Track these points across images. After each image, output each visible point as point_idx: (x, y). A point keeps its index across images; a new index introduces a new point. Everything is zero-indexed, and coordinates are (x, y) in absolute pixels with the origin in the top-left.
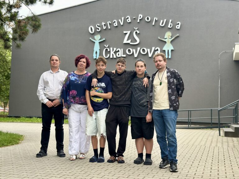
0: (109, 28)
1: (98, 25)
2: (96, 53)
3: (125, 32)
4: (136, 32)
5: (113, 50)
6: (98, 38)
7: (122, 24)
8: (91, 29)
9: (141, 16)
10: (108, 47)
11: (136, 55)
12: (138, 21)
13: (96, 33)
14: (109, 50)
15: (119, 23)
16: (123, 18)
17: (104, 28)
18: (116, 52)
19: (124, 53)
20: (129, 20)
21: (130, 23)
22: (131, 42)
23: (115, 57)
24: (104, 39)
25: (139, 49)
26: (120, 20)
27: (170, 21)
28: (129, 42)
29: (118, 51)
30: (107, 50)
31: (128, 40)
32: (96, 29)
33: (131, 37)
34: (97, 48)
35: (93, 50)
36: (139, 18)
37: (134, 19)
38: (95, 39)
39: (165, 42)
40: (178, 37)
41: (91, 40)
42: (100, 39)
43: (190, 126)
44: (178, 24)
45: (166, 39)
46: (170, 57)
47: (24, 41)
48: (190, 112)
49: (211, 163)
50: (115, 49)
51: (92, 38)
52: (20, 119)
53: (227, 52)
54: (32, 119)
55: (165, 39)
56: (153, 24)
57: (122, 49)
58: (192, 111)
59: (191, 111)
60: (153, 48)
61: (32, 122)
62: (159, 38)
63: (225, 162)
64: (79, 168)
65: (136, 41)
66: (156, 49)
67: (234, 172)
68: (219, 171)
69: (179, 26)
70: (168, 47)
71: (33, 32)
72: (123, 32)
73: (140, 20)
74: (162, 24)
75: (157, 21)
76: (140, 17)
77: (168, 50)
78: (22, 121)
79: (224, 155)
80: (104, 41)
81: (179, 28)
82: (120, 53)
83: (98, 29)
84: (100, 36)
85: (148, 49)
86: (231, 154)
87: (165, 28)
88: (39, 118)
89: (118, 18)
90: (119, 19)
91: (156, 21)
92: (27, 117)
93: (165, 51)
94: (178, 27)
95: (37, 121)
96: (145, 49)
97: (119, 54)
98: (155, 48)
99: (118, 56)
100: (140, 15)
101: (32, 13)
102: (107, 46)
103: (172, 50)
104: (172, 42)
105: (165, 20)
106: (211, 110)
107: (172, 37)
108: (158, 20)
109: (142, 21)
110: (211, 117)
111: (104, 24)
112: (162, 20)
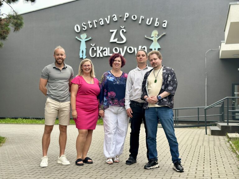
0: (95, 26)
1: (84, 24)
2: (83, 52)
3: (111, 31)
4: (123, 31)
5: (100, 49)
6: (84, 37)
7: (108, 22)
8: (77, 28)
9: (127, 14)
10: (95, 46)
11: (123, 54)
12: (125, 20)
13: (82, 32)
14: (95, 49)
15: (105, 21)
16: (109, 17)
17: (91, 26)
18: (102, 51)
19: (111, 52)
20: (115, 19)
21: (116, 21)
22: (118, 41)
23: (101, 56)
24: (90, 38)
26: (106, 19)
27: (157, 19)
28: (116, 40)
29: (105, 50)
30: (93, 49)
31: (114, 39)
32: (82, 27)
34: (83, 47)
35: (80, 50)
36: (125, 17)
37: (121, 17)
38: (81, 38)
39: (152, 41)
40: (165, 35)
41: (77, 39)
42: (86, 38)
43: (177, 124)
44: (165, 22)
45: (153, 38)
47: (5, 40)
48: (177, 110)
49: (197, 163)
50: (101, 48)
51: (78, 37)
52: (5, 120)
53: (214, 50)
54: (17, 120)
56: (140, 22)
57: (109, 48)
58: (179, 110)
59: (178, 109)
60: (140, 47)
61: (17, 123)
62: (146, 36)
63: (210, 162)
64: (59, 172)
65: (123, 40)
67: (220, 173)
68: (205, 172)
69: (166, 24)
70: (155, 46)
71: (15, 31)
73: (126, 18)
74: (149, 22)
76: (127, 15)
77: (155, 49)
78: (6, 122)
79: (210, 155)
80: (90, 40)
81: (165, 26)
82: (106, 52)
83: (84, 28)
84: (87, 35)
86: (218, 153)
87: (151, 27)
88: (24, 119)
89: (105, 16)
91: (142, 19)
92: (12, 118)
93: (151, 49)
94: (165, 25)
95: (22, 122)
96: (132, 48)
97: (105, 53)
99: (105, 55)
100: (126, 14)
101: (14, 11)
102: (93, 45)
104: (158, 40)
105: (152, 19)
106: (198, 108)
107: (158, 35)
108: (144, 18)
110: (198, 115)
111: (90, 22)
112: (149, 18)
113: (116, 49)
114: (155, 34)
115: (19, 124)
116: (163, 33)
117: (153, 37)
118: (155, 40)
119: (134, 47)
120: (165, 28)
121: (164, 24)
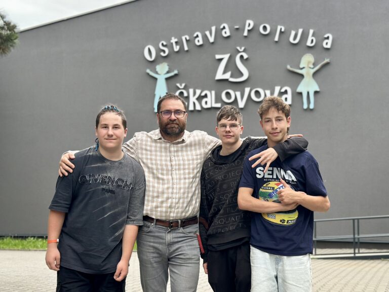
0: (186, 48)
1: (163, 44)
3: (218, 57)
4: (242, 57)
5: (195, 93)
6: (162, 70)
7: (212, 40)
8: (149, 52)
9: (250, 23)
11: (241, 104)
12: (246, 34)
13: (159, 59)
14: (185, 94)
15: (205, 38)
16: (213, 29)
17: (176, 48)
18: (200, 98)
19: (218, 99)
20: (227, 33)
21: (228, 37)
22: (232, 76)
23: (198, 108)
24: (176, 72)
25: (247, 90)
26: (208, 33)
27: (311, 31)
28: (227, 76)
29: (206, 96)
30: (181, 93)
31: (225, 72)
32: (159, 51)
33: (231, 66)
34: (161, 90)
35: (154, 95)
36: (247, 28)
37: (237, 29)
38: (157, 73)
39: (302, 76)
40: (327, 64)
41: (148, 74)
42: (168, 72)
43: (357, 251)
44: (328, 38)
45: (304, 70)
46: (312, 106)
48: (356, 221)
50: (198, 92)
51: (151, 71)
54: (25, 242)
55: (302, 69)
56: (276, 39)
57: (213, 92)
58: (360, 221)
59: (358, 219)
60: (277, 89)
61: (23, 249)
62: (289, 67)
65: (241, 74)
66: (283, 90)
69: (330, 41)
70: (308, 86)
72: (215, 57)
73: (249, 31)
74: (295, 38)
75: (283, 32)
76: (249, 25)
77: (308, 93)
80: (176, 75)
81: (329, 46)
82: (208, 99)
83: (164, 51)
84: (168, 65)
85: (267, 89)
87: (300, 47)
88: (40, 240)
89: (204, 28)
90: (207, 31)
91: (281, 32)
92: (15, 237)
93: (301, 94)
94: (327, 44)
95: (34, 246)
96: (261, 91)
97: (206, 103)
98: (281, 89)
99: (205, 106)
100: (248, 22)
102: (181, 85)
103: (316, 93)
104: (315, 74)
105: (300, 31)
107: (315, 65)
108: (285, 30)
109: (253, 34)
111: (176, 40)
112: (294, 30)
113: (228, 94)
114: (307, 62)
115: (27, 250)
116: (324, 60)
117: (304, 68)
118: (308, 73)
119: (264, 90)
120: (328, 49)
121: (326, 41)
